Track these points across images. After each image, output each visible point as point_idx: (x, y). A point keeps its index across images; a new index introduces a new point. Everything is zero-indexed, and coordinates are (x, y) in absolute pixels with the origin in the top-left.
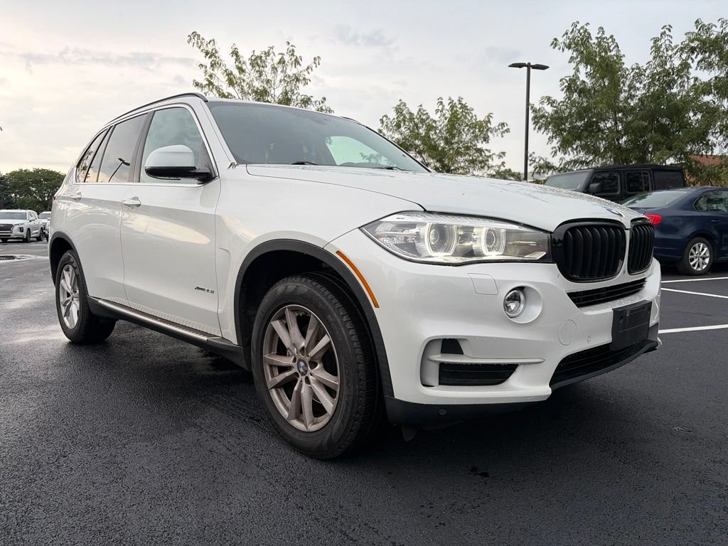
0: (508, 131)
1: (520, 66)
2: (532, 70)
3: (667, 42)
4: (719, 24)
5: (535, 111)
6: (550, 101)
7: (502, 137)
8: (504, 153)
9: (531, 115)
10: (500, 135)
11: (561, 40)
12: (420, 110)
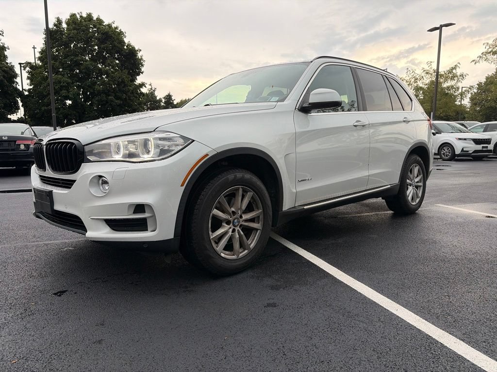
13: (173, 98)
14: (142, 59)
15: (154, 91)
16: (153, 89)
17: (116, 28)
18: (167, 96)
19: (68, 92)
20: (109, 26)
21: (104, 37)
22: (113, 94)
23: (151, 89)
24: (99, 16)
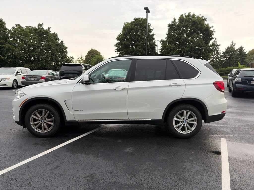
13: (244, 49)
14: (214, 31)
15: (234, 45)
16: (233, 44)
17: (202, 17)
18: (240, 48)
19: (173, 52)
20: (198, 17)
21: (193, 23)
22: (194, 52)
23: (232, 44)
24: (194, 13)
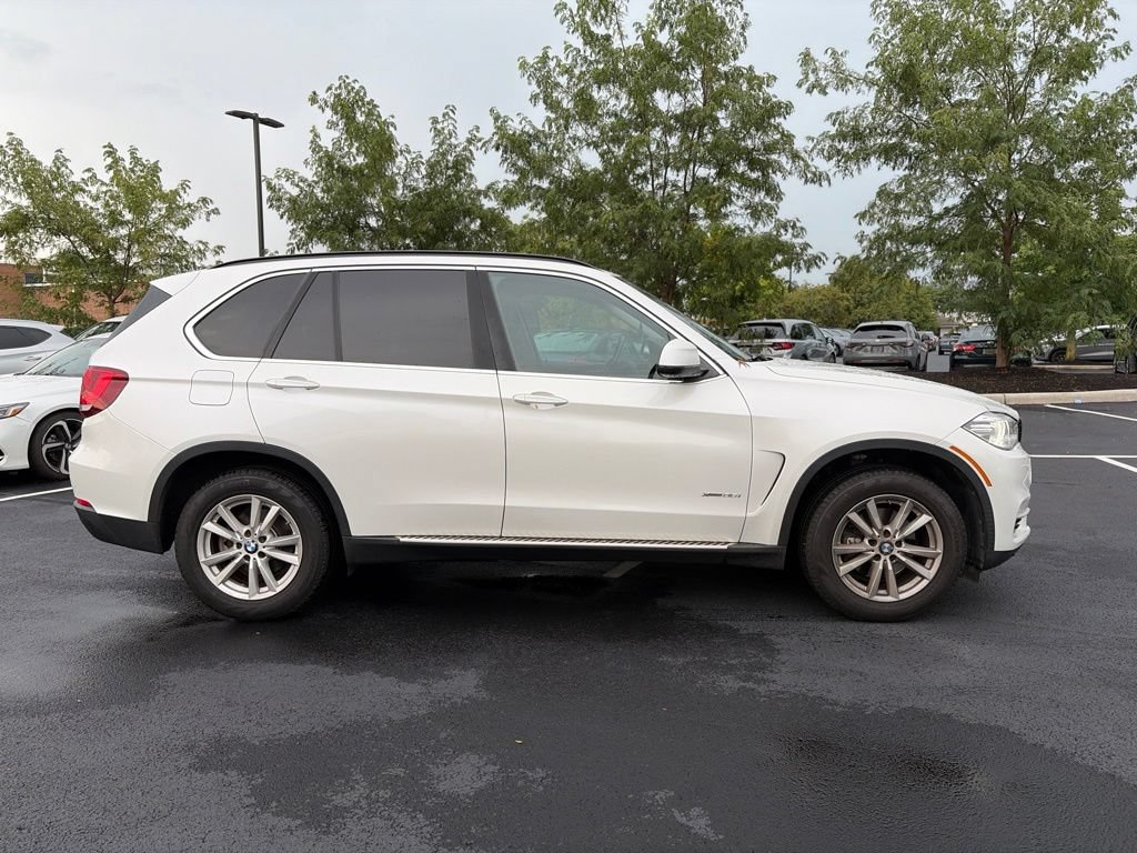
0: (216, 211)
1: (243, 115)
2: (261, 125)
3: (451, 127)
4: (517, 120)
5: (270, 187)
6: (289, 176)
7: (208, 220)
8: (220, 248)
9: (266, 194)
10: (204, 216)
11: (322, 95)
12: (57, 158)
